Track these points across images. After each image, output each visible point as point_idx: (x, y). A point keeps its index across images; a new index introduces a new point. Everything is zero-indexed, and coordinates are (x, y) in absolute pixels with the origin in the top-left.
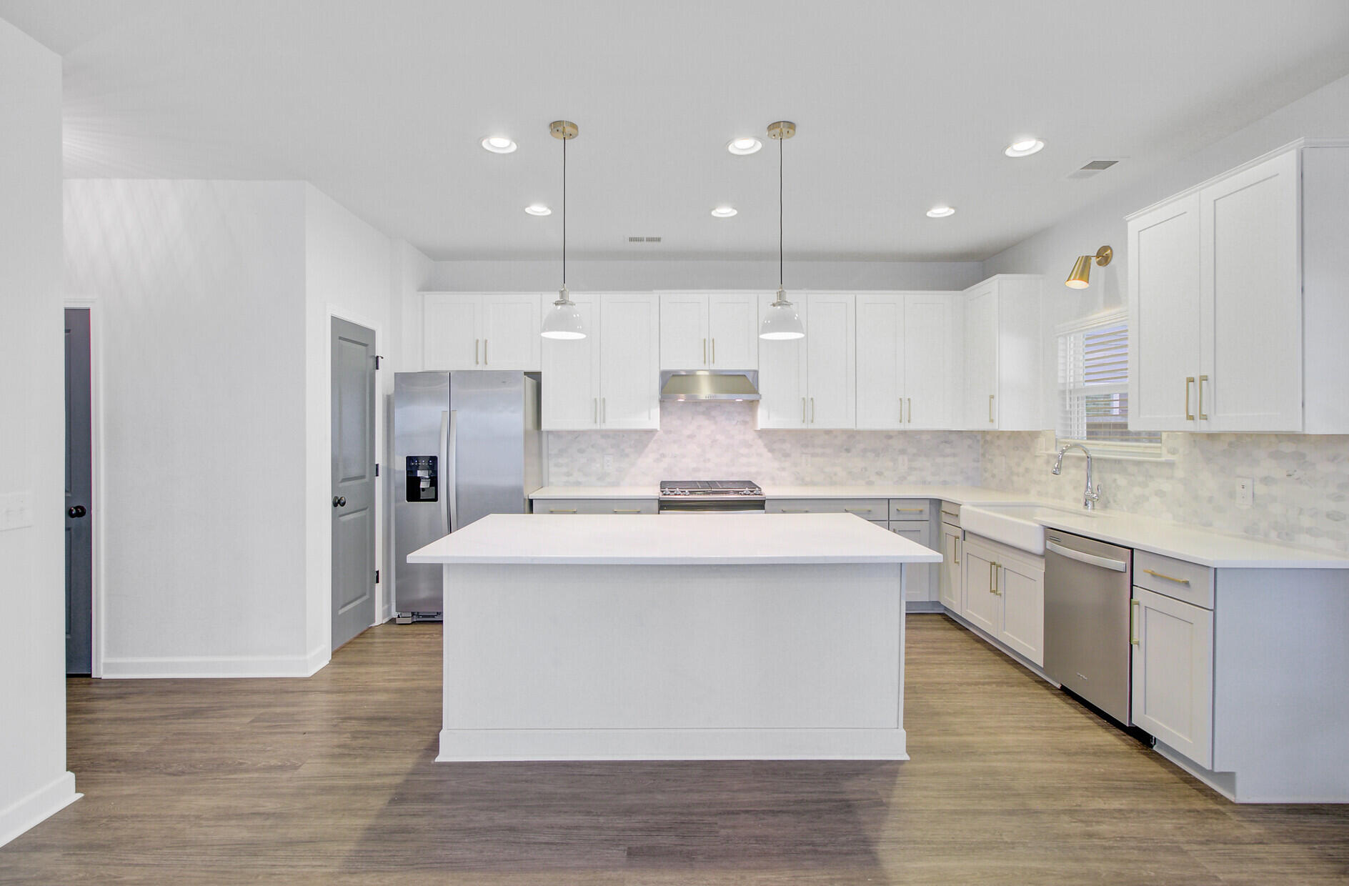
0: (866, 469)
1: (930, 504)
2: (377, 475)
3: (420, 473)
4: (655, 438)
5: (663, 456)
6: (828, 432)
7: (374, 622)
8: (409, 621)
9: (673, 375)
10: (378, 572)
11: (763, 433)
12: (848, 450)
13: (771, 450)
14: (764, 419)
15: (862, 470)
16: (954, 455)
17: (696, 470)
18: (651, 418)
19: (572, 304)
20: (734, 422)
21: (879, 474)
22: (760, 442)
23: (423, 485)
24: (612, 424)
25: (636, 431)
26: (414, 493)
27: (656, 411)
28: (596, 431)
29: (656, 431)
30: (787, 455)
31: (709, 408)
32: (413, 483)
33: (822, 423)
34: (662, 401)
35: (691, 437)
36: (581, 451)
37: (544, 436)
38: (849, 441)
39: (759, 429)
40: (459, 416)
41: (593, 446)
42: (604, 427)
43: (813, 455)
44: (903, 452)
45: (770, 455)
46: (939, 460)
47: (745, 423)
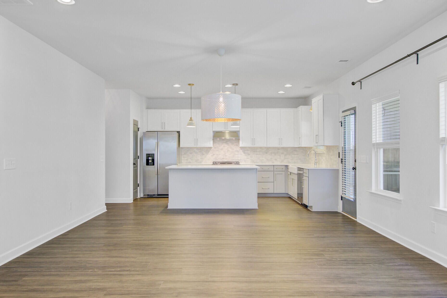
0: (272, 158)
1: (285, 167)
2: (139, 159)
3: (150, 158)
4: (212, 150)
5: (214, 154)
6: (261, 148)
7: (138, 197)
8: (147, 197)
9: (216, 132)
10: (139, 184)
11: (242, 148)
12: (267, 153)
13: (244, 153)
14: (241, 144)
15: (271, 159)
16: (297, 154)
17: (223, 158)
18: (210, 144)
19: (193, 120)
20: (234, 145)
21: (276, 160)
22: (241, 151)
23: (150, 161)
24: (200, 145)
25: (206, 148)
26: (148, 164)
27: (212, 142)
28: (195, 148)
29: (212, 147)
30: (249, 154)
31: (226, 141)
32: (148, 160)
33: (258, 145)
34: (213, 139)
35: (222, 149)
36: (191, 153)
37: (180, 148)
38: (267, 150)
39: (240, 147)
40: (160, 143)
41: (194, 152)
42: (197, 146)
43: (257, 154)
44: (282, 153)
45: (244, 154)
46: (293, 156)
47: (237, 145)
